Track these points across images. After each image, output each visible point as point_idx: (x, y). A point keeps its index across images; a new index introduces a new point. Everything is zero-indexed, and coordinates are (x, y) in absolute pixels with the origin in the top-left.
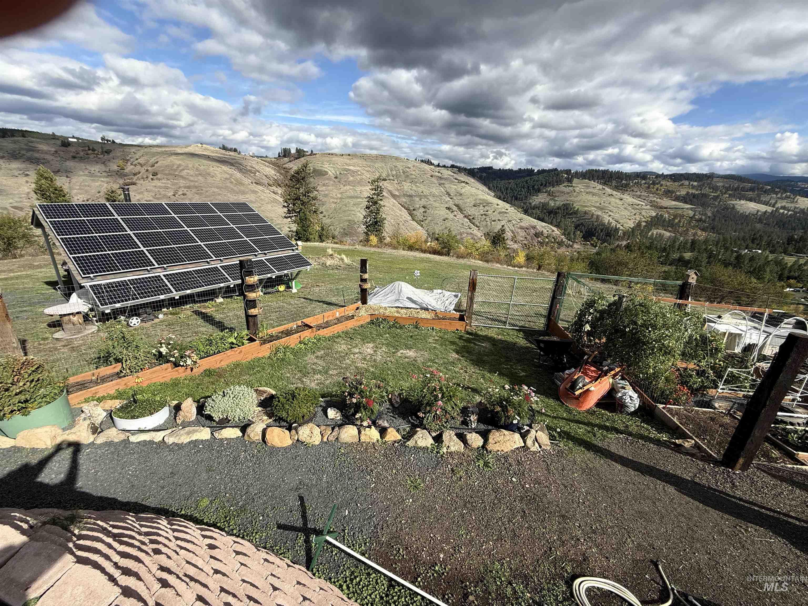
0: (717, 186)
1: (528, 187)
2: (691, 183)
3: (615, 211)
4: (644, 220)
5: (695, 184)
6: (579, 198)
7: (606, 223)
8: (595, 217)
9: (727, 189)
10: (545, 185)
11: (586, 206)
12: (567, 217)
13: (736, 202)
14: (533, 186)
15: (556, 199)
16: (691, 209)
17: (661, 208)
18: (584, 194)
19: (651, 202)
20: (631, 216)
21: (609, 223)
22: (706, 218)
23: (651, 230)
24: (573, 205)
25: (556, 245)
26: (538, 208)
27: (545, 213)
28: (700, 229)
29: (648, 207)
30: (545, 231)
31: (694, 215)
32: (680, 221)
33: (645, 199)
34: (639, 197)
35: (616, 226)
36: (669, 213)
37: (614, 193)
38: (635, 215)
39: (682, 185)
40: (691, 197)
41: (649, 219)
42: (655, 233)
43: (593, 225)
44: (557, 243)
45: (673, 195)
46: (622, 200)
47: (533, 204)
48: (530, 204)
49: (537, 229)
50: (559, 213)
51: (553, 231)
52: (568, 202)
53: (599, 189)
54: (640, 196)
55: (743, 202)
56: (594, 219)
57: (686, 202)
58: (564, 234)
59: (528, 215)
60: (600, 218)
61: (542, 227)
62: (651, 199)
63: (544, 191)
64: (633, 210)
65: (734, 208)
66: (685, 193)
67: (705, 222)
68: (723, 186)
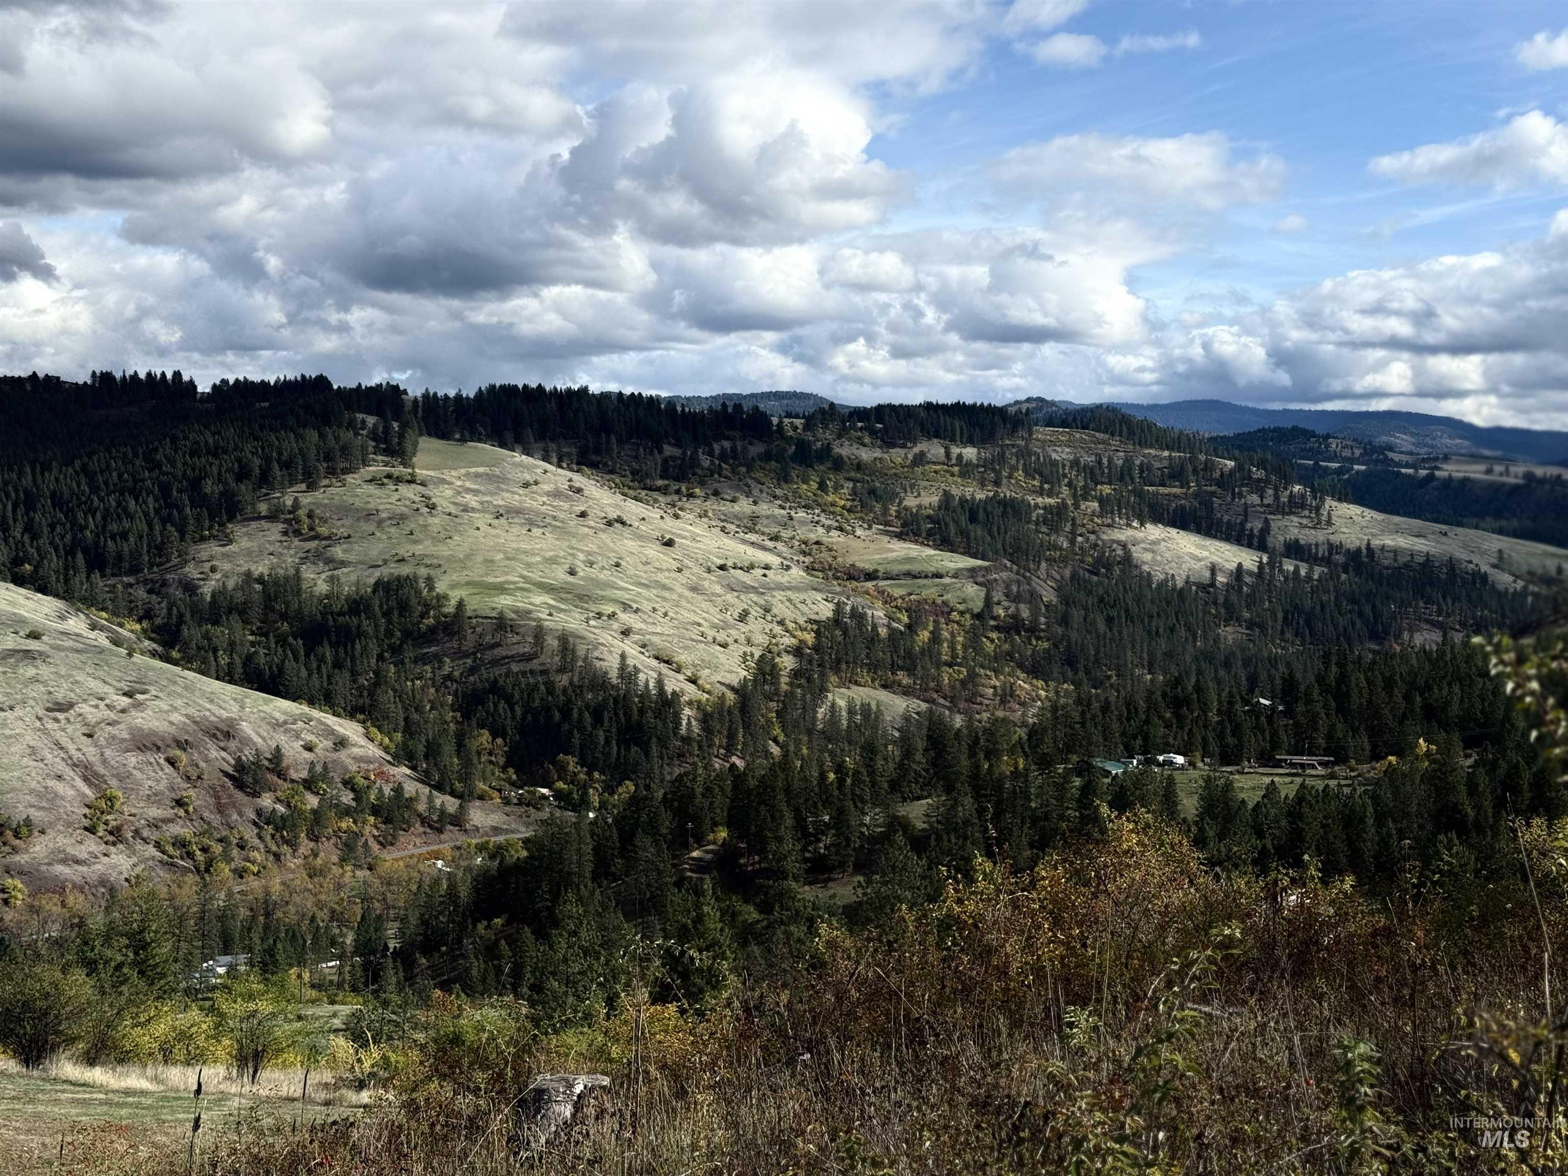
0: (1054, 464)
1: (165, 490)
2: (955, 451)
3: (646, 606)
4: (788, 641)
5: (970, 453)
6: (459, 545)
7: (613, 675)
8: (552, 643)
9: (1093, 474)
10: (265, 480)
11: (501, 589)
12: (409, 653)
13: (1130, 532)
14: (195, 485)
15: (338, 552)
16: (972, 572)
17: (853, 575)
18: (482, 520)
19: (807, 548)
20: (725, 626)
21: (628, 674)
22: (1035, 614)
23: (823, 690)
24: (430, 580)
25: (370, 827)
26: (242, 611)
27: (282, 641)
28: (1021, 666)
29: (797, 573)
30: (293, 750)
31: (988, 602)
32: (935, 637)
33: (775, 538)
34: (751, 524)
35: (660, 683)
36: (888, 600)
37: (632, 509)
38: (743, 617)
39: (920, 459)
40: (964, 520)
41: (809, 638)
42: (842, 703)
43: (550, 687)
44: (376, 811)
45: (893, 509)
46: (669, 543)
47: (207, 589)
48: (190, 588)
49: (246, 741)
50: (361, 634)
51: (341, 743)
52: (405, 570)
53: (556, 494)
54: (754, 518)
55: (1154, 531)
56: (550, 658)
57: (945, 544)
58: (406, 755)
59: (186, 662)
60: (581, 650)
61: (277, 725)
62: (803, 533)
63: (263, 508)
64: (730, 597)
65: (1127, 559)
66: (935, 499)
67: (1033, 630)
68: (1075, 463)
